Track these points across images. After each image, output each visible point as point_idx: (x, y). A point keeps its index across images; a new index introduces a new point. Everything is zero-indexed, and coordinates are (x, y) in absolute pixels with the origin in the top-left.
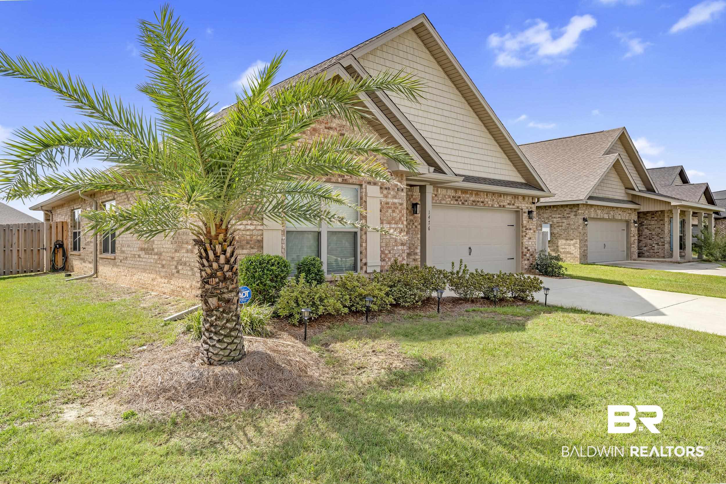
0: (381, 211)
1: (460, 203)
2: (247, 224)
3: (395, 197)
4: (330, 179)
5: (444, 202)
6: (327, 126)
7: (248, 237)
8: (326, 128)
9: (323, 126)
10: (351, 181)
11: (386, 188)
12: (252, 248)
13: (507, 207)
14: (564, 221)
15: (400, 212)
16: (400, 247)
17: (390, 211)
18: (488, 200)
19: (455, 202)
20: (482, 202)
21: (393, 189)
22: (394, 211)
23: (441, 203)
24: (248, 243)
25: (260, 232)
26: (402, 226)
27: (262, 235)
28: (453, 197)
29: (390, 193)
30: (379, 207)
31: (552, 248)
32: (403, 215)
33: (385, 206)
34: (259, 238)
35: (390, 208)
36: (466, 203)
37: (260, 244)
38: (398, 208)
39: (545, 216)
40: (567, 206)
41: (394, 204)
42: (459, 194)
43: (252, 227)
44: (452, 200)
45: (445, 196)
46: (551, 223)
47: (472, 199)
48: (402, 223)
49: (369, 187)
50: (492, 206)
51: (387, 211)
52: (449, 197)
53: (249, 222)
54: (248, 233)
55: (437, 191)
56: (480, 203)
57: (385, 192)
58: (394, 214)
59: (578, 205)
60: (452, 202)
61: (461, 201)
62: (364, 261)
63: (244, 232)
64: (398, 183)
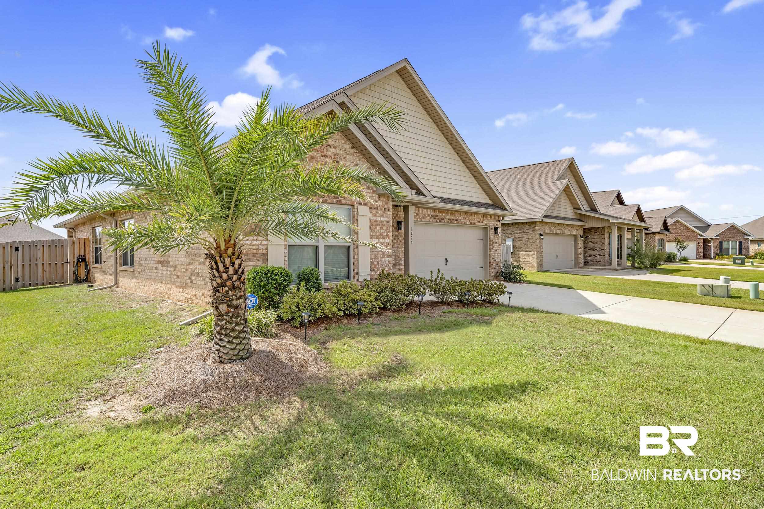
0: (370, 228)
1: (438, 221)
2: (253, 240)
3: (382, 216)
4: (326, 200)
5: (424, 220)
6: (323, 154)
7: (255, 251)
8: (322, 156)
9: (320, 154)
10: (344, 202)
11: (375, 208)
12: (258, 260)
13: (477, 224)
14: (524, 236)
15: (387, 228)
16: (387, 259)
17: (378, 228)
18: (462, 219)
19: (434, 220)
20: (457, 220)
21: (381, 209)
22: (381, 228)
23: (421, 221)
24: (254, 256)
25: (265, 246)
26: (389, 241)
27: (267, 249)
28: (432, 215)
29: (378, 213)
30: (369, 224)
31: (514, 259)
32: (389, 232)
33: (374, 224)
34: (264, 251)
35: (378, 225)
36: (443, 221)
37: (265, 257)
38: (385, 225)
39: (509, 231)
40: (526, 223)
41: (382, 221)
42: (437, 213)
43: (258, 242)
44: (431, 218)
45: (425, 215)
46: (513, 237)
47: (448, 217)
48: (389, 238)
49: (359, 207)
50: (465, 223)
51: (376, 228)
52: (429, 216)
53: (255, 238)
54: (254, 247)
55: (419, 211)
56: (455, 220)
57: (374, 211)
58: (382, 230)
59: (536, 222)
60: (431, 220)
61: (438, 219)
62: (356, 271)
63: (251, 247)
64: (384, 203)
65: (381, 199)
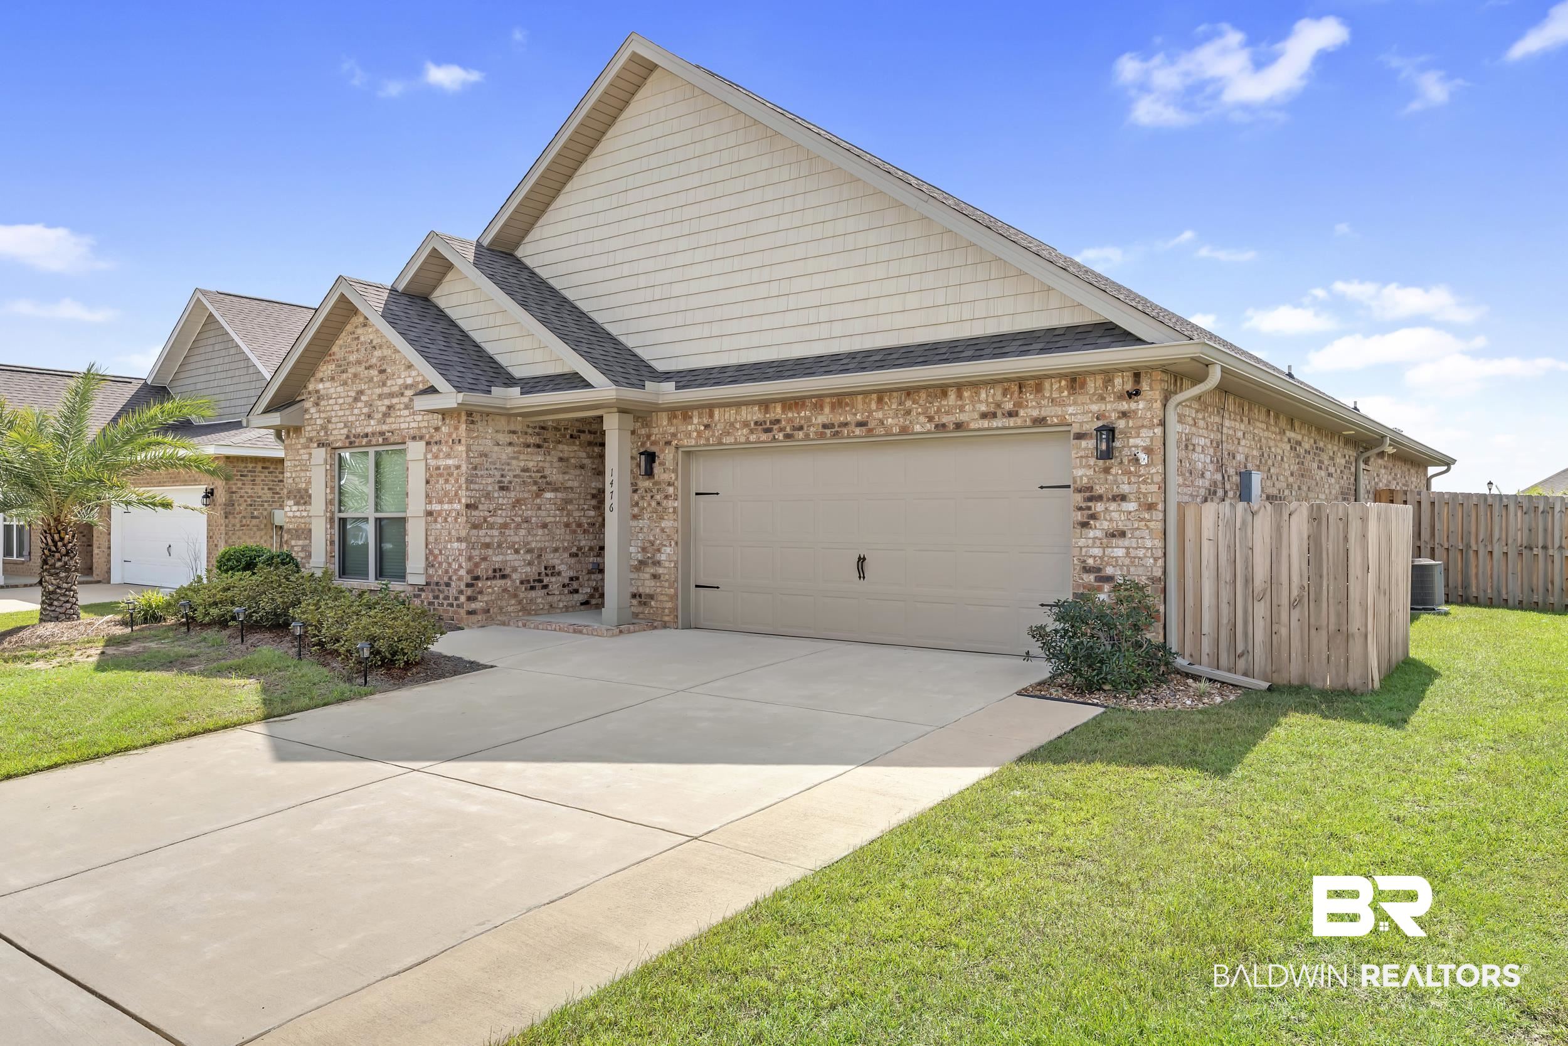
0: (427, 483)
1: (780, 436)
3: (448, 456)
4: (370, 441)
7: (303, 526)
10: (392, 440)
11: (439, 443)
12: (306, 538)
13: (973, 426)
15: (457, 481)
16: (455, 545)
17: (441, 481)
18: (889, 417)
19: (764, 437)
20: (861, 424)
22: (447, 481)
24: (303, 532)
25: (311, 519)
26: (459, 507)
28: (756, 423)
29: (441, 450)
30: (425, 475)
32: (460, 487)
33: (434, 473)
35: (441, 475)
36: (801, 434)
38: (453, 474)
41: (448, 467)
42: (777, 411)
43: (306, 514)
44: (752, 432)
45: (732, 425)
48: (460, 502)
49: (411, 444)
51: (438, 481)
55: (712, 416)
56: (852, 427)
57: (437, 448)
58: (447, 485)
60: (753, 438)
61: (781, 430)
63: (300, 520)
64: (452, 430)
65: (447, 422)
